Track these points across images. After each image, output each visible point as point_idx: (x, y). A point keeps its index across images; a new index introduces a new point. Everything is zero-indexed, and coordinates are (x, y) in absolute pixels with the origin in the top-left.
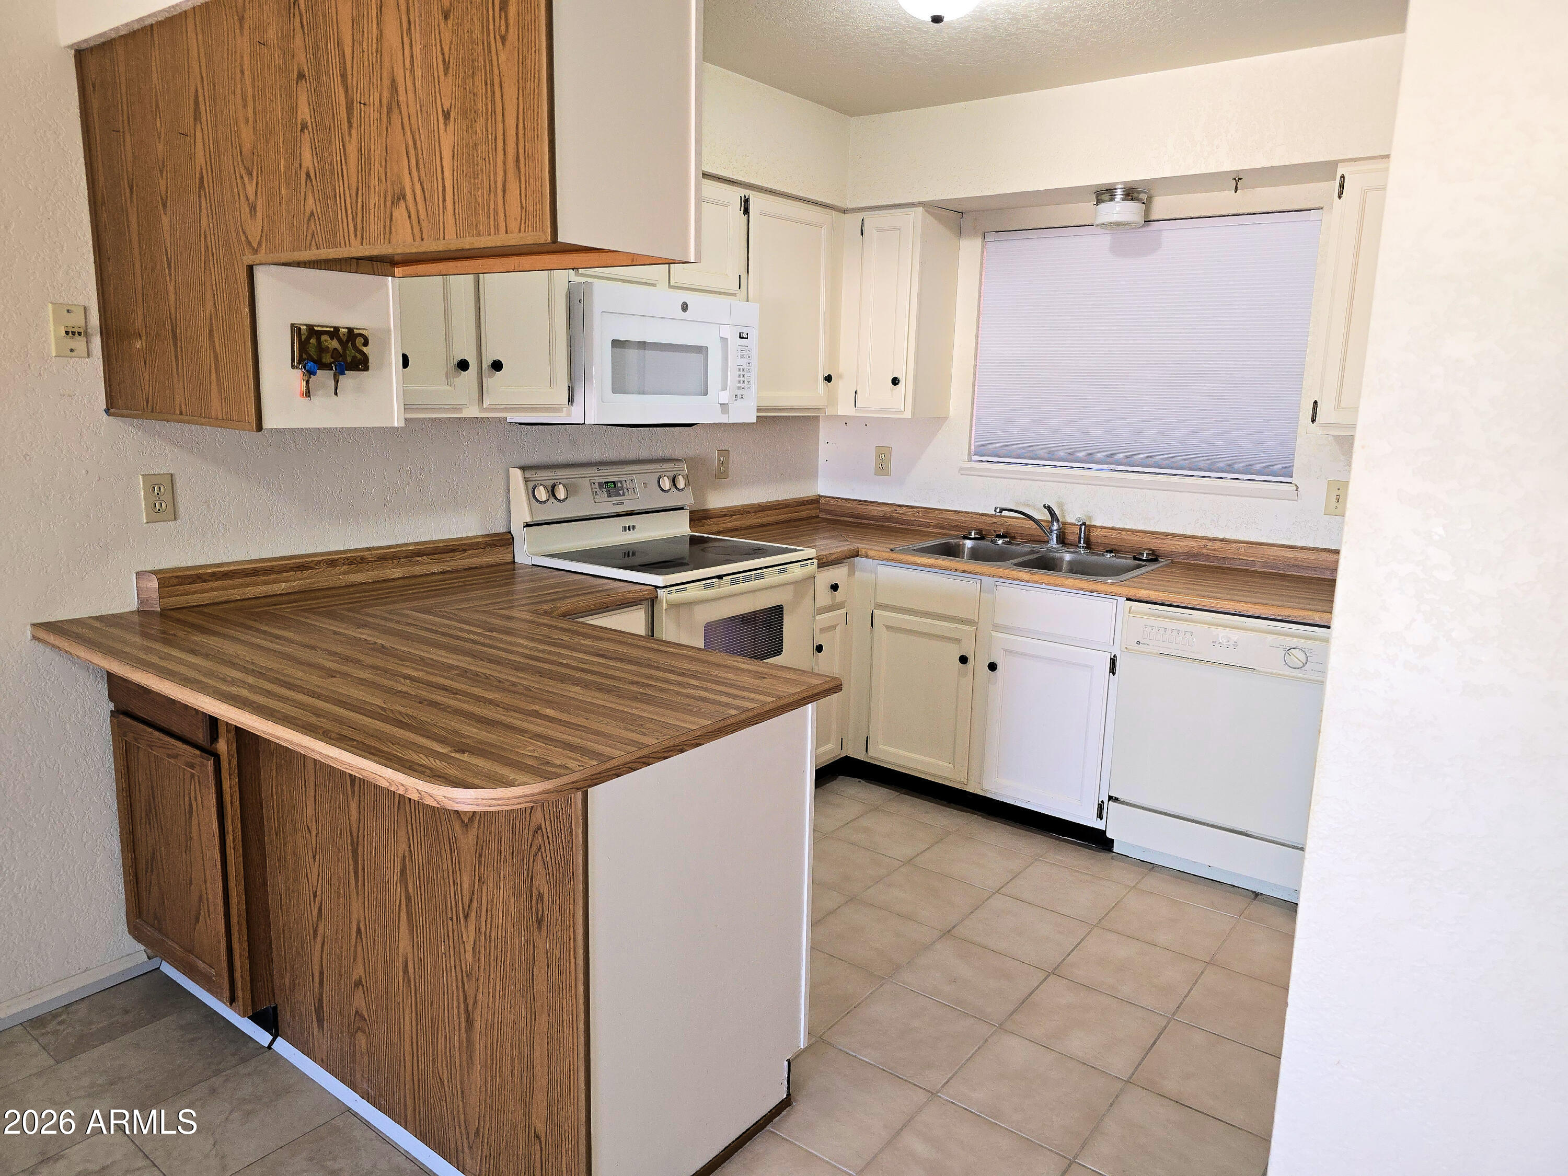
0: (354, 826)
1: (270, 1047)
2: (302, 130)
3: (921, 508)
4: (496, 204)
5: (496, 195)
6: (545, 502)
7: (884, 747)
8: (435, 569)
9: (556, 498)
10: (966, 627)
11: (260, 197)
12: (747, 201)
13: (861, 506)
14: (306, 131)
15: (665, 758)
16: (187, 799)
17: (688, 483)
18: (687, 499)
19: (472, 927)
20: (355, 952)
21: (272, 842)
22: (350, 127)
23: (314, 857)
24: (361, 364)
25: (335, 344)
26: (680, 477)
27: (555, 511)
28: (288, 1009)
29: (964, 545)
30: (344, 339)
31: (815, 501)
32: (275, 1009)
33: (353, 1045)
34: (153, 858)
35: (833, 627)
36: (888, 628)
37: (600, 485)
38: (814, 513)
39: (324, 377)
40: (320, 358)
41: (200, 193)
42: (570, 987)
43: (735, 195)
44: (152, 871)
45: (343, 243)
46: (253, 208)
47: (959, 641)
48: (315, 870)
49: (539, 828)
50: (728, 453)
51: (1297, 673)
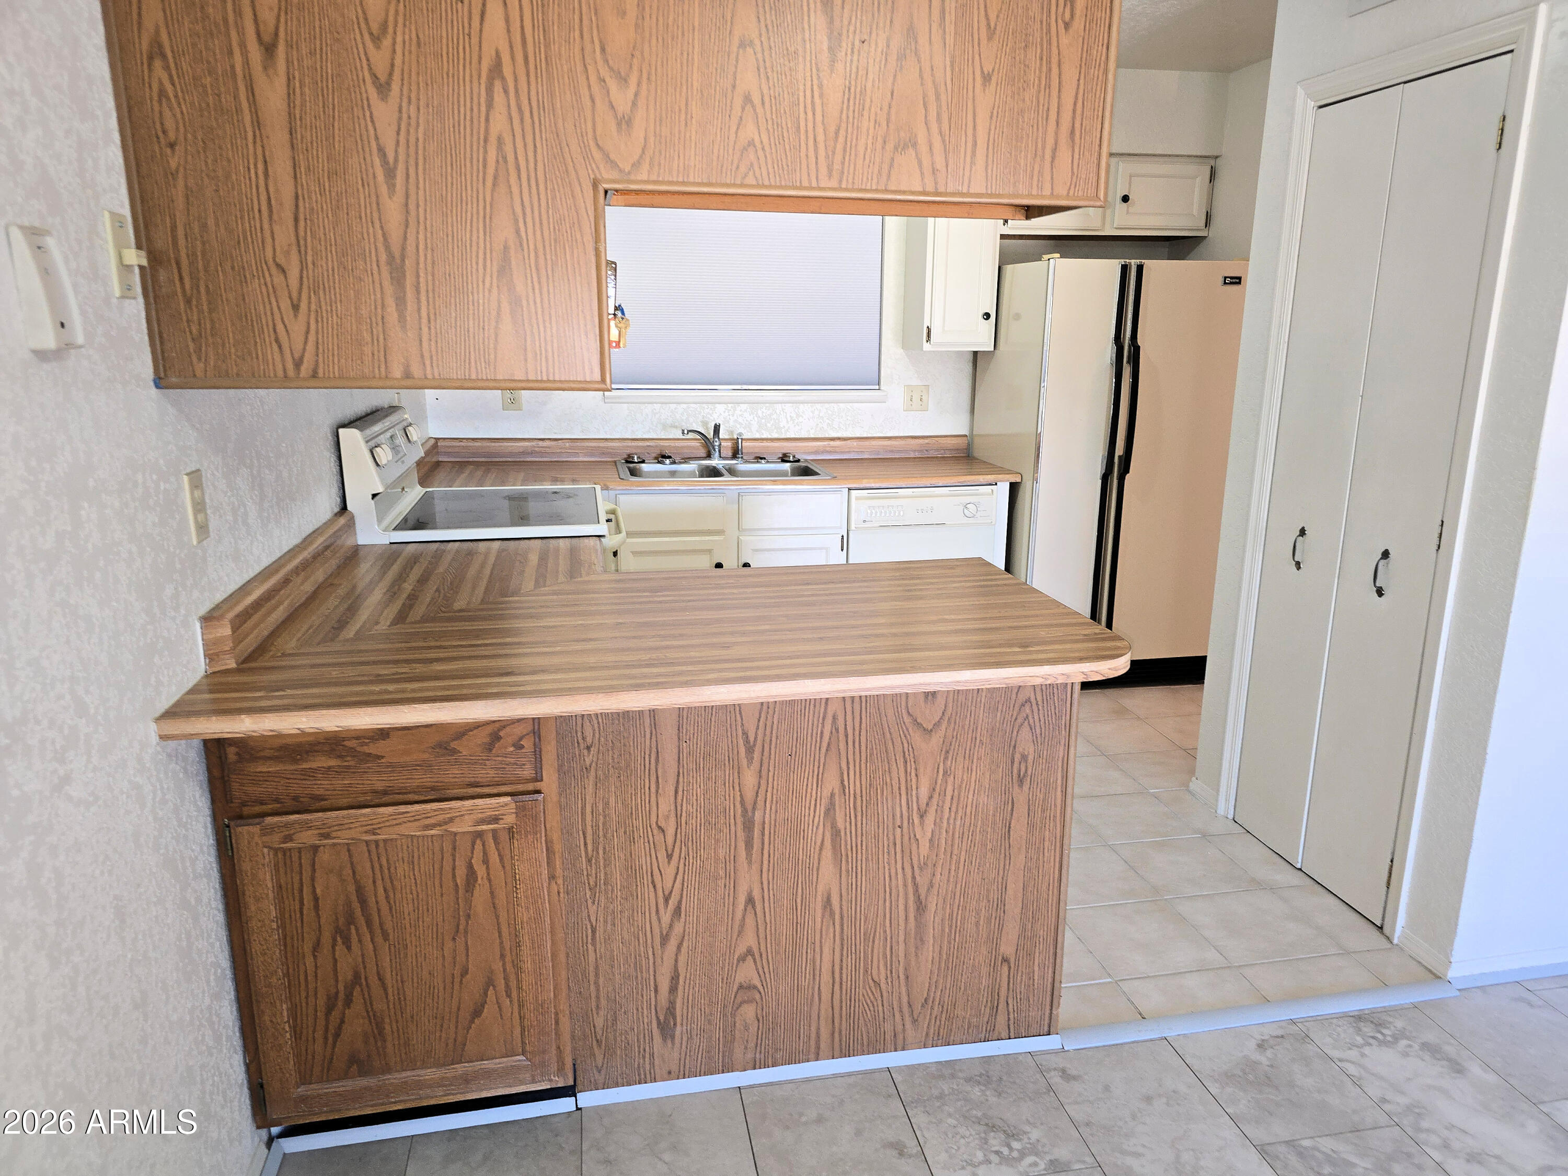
0: (750, 795)
2: (742, 47)
5: (1042, 160)
10: (716, 538)
11: (642, 109)
14: (749, 49)
20: (742, 925)
27: (388, 476)
31: (435, 444)
41: (490, 83)
46: (624, 122)
47: (710, 551)
51: (971, 521)
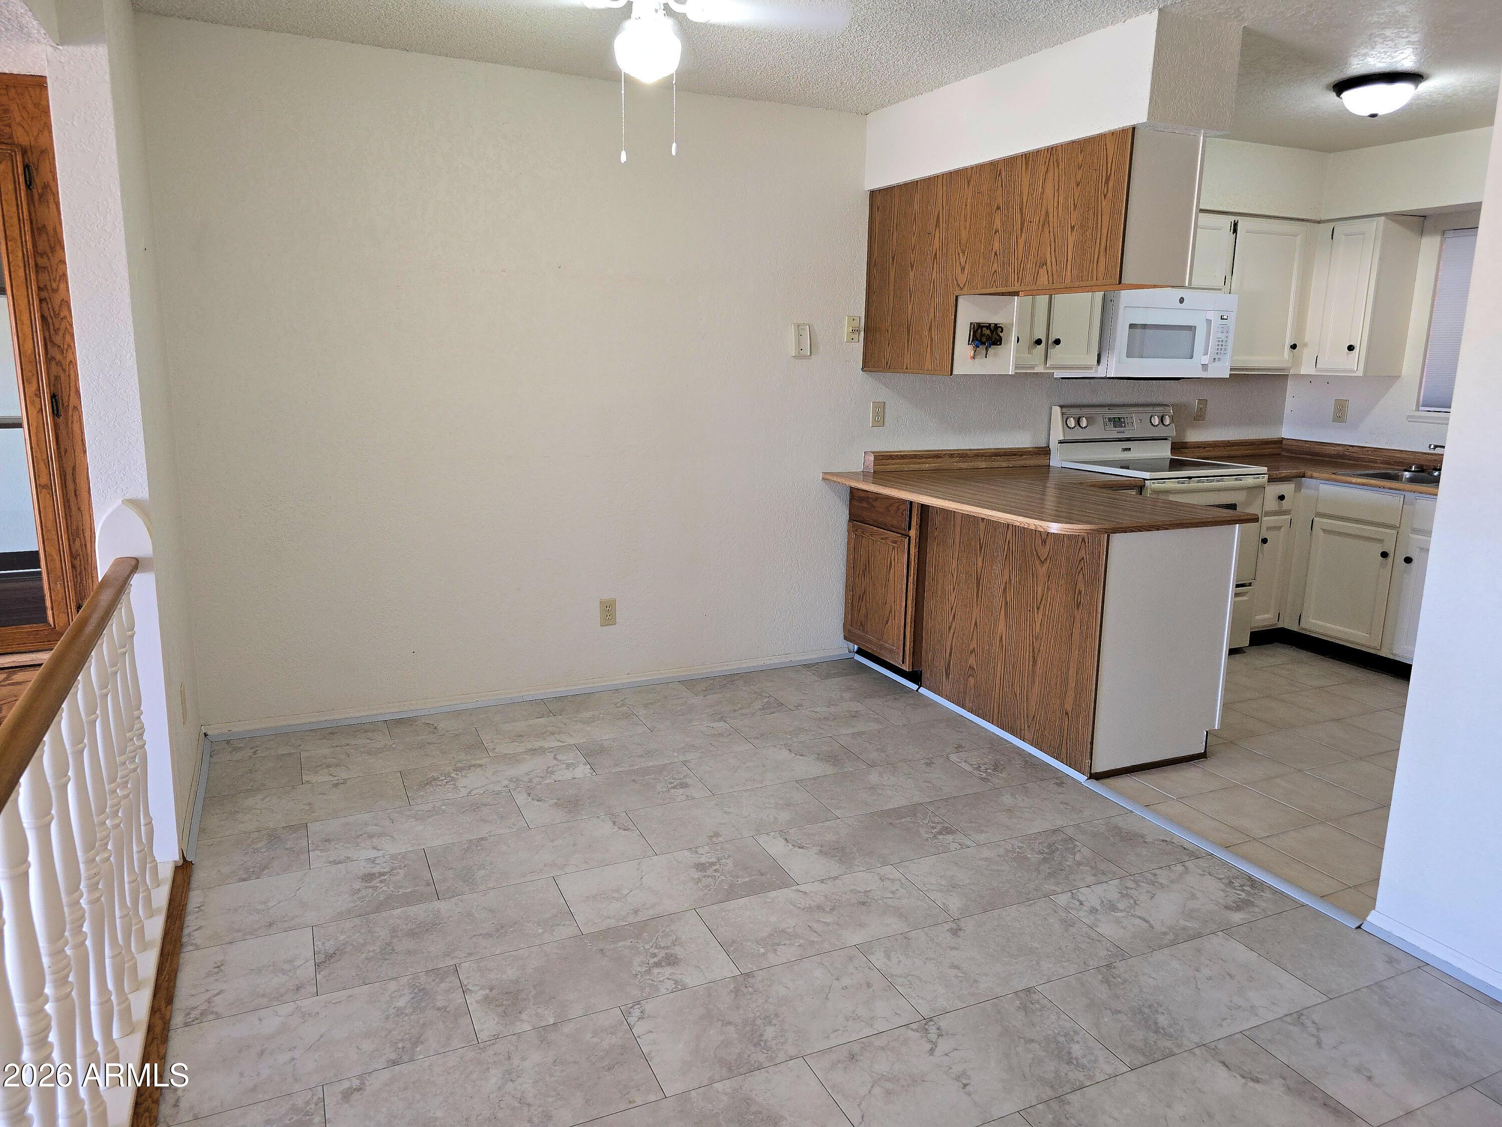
0: (979, 570)
1: (917, 691)
2: (995, 233)
3: (1369, 447)
4: (1093, 267)
5: (1093, 264)
6: (1073, 428)
7: (1313, 621)
8: (1004, 464)
9: (1080, 426)
10: (1389, 531)
11: (968, 263)
12: (1236, 225)
13: (1317, 446)
14: (998, 233)
15: (1149, 531)
16: (889, 559)
17: (1172, 421)
18: (1171, 432)
19: (1041, 613)
20: (973, 635)
21: (929, 584)
22: (1022, 232)
23: (954, 589)
24: (998, 341)
25: (988, 332)
26: (1167, 417)
27: (1079, 434)
28: (929, 672)
29: (1402, 476)
30: (992, 329)
31: (1280, 442)
32: (921, 671)
33: (966, 685)
34: (865, 592)
35: (1279, 528)
36: (1324, 531)
37: (1110, 419)
38: (1276, 451)
39: (982, 349)
40: (981, 339)
41: (934, 261)
42: (1092, 635)
43: (1228, 220)
44: (862, 600)
45: (1010, 284)
46: (963, 269)
47: (1382, 541)
48: (953, 596)
49: (1083, 558)
50: (1207, 402)
